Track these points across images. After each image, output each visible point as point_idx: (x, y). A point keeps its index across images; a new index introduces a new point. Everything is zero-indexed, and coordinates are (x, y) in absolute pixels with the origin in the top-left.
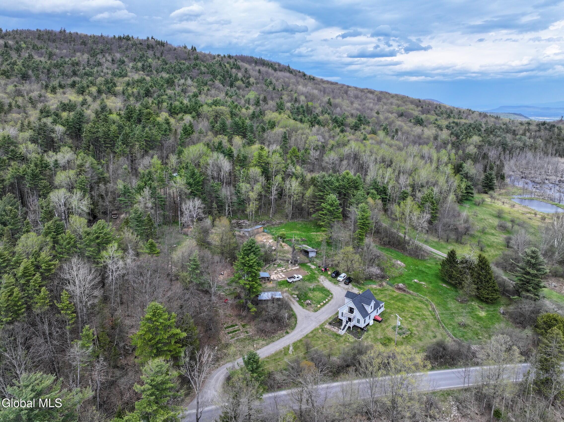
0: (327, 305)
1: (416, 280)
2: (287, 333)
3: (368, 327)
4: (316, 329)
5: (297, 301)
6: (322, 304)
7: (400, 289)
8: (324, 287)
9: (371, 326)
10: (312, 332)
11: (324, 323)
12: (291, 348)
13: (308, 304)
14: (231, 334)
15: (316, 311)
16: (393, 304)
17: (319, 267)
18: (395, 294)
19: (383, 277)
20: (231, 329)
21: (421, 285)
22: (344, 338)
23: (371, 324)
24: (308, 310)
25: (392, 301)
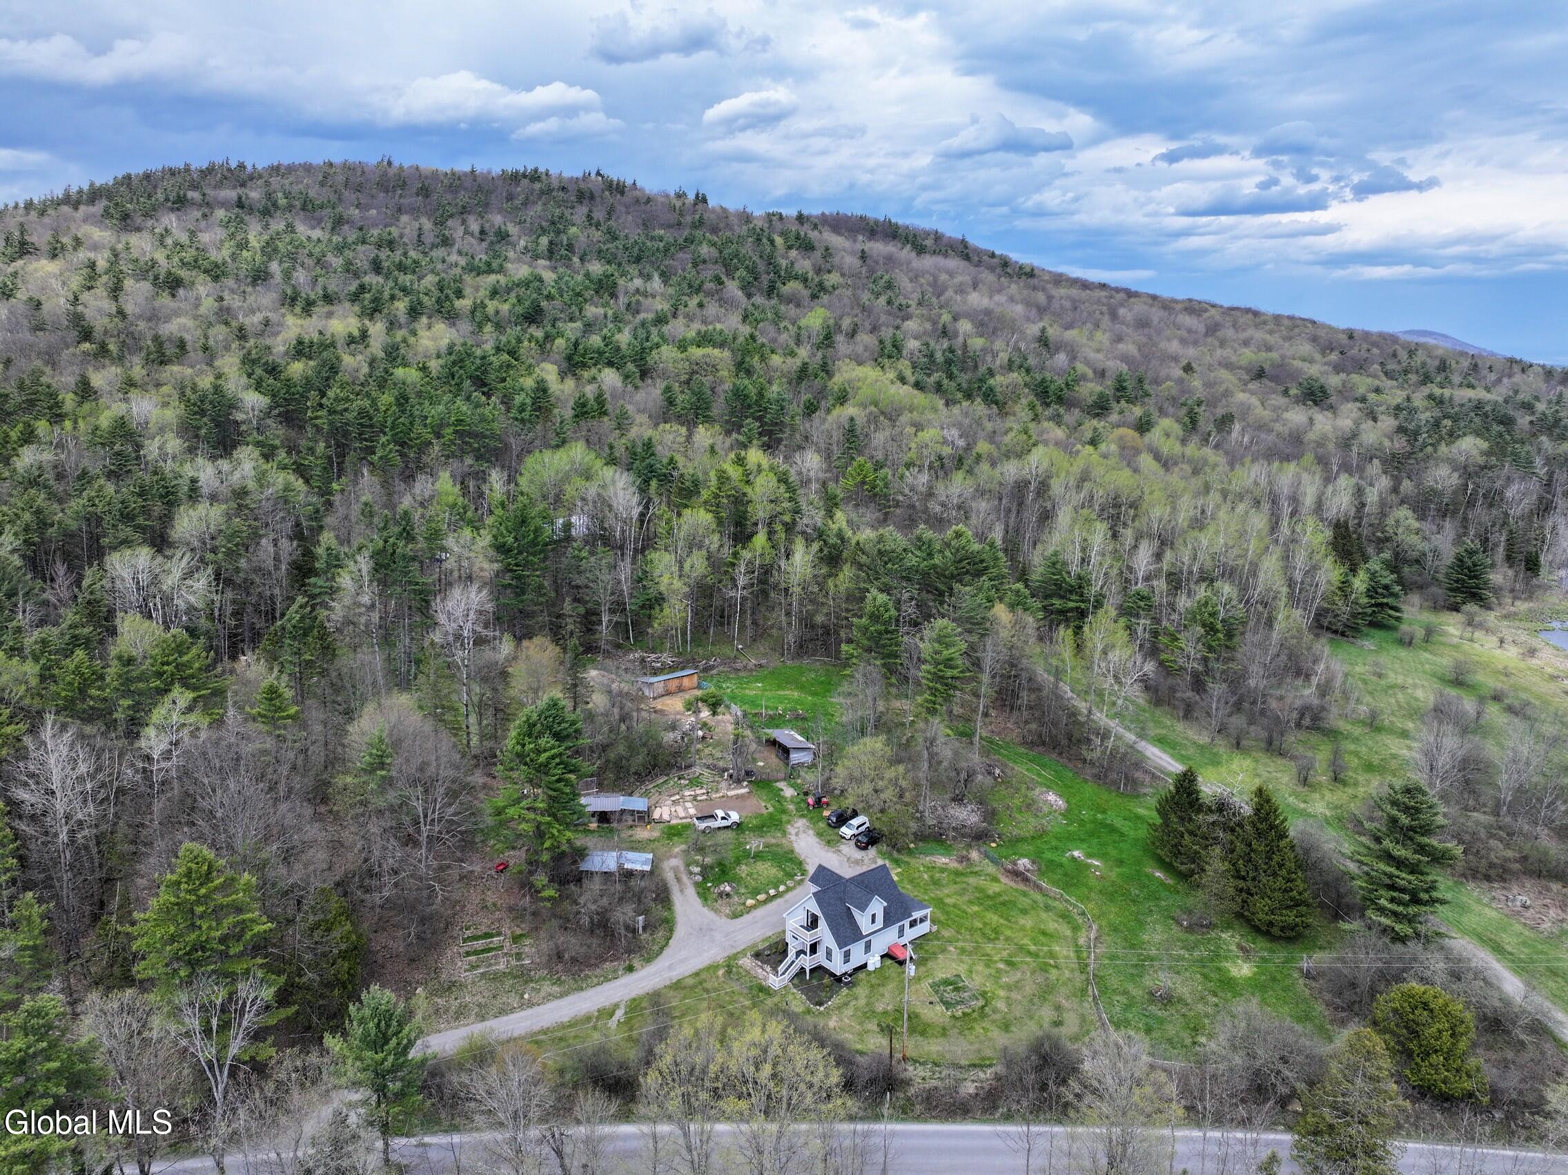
0: (779, 901)
1: (1076, 854)
2: (630, 969)
3: (861, 975)
4: (712, 968)
5: (696, 884)
6: (761, 897)
7: (1016, 874)
8: (792, 851)
9: (870, 973)
10: (697, 974)
11: (743, 953)
12: (619, 1014)
13: (721, 895)
14: (473, 958)
15: (735, 916)
16: (975, 915)
17: (806, 794)
18: (994, 888)
19: (980, 837)
20: (479, 944)
21: (1088, 866)
22: (776, 999)
23: (871, 968)
24: (716, 911)
25: (976, 908)
